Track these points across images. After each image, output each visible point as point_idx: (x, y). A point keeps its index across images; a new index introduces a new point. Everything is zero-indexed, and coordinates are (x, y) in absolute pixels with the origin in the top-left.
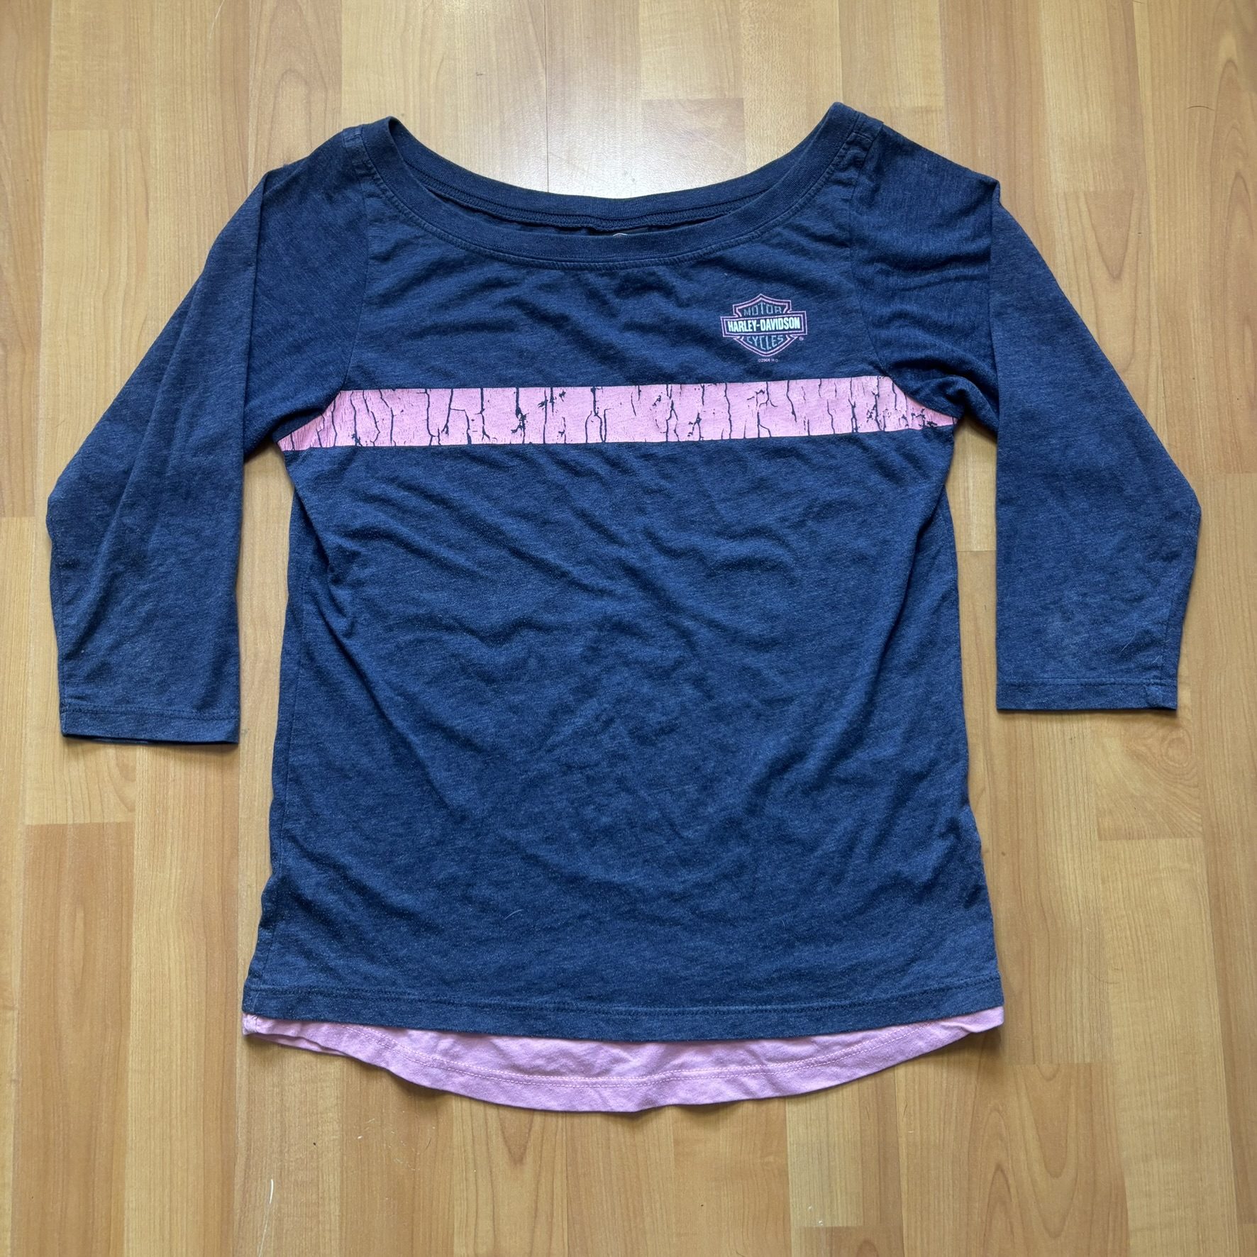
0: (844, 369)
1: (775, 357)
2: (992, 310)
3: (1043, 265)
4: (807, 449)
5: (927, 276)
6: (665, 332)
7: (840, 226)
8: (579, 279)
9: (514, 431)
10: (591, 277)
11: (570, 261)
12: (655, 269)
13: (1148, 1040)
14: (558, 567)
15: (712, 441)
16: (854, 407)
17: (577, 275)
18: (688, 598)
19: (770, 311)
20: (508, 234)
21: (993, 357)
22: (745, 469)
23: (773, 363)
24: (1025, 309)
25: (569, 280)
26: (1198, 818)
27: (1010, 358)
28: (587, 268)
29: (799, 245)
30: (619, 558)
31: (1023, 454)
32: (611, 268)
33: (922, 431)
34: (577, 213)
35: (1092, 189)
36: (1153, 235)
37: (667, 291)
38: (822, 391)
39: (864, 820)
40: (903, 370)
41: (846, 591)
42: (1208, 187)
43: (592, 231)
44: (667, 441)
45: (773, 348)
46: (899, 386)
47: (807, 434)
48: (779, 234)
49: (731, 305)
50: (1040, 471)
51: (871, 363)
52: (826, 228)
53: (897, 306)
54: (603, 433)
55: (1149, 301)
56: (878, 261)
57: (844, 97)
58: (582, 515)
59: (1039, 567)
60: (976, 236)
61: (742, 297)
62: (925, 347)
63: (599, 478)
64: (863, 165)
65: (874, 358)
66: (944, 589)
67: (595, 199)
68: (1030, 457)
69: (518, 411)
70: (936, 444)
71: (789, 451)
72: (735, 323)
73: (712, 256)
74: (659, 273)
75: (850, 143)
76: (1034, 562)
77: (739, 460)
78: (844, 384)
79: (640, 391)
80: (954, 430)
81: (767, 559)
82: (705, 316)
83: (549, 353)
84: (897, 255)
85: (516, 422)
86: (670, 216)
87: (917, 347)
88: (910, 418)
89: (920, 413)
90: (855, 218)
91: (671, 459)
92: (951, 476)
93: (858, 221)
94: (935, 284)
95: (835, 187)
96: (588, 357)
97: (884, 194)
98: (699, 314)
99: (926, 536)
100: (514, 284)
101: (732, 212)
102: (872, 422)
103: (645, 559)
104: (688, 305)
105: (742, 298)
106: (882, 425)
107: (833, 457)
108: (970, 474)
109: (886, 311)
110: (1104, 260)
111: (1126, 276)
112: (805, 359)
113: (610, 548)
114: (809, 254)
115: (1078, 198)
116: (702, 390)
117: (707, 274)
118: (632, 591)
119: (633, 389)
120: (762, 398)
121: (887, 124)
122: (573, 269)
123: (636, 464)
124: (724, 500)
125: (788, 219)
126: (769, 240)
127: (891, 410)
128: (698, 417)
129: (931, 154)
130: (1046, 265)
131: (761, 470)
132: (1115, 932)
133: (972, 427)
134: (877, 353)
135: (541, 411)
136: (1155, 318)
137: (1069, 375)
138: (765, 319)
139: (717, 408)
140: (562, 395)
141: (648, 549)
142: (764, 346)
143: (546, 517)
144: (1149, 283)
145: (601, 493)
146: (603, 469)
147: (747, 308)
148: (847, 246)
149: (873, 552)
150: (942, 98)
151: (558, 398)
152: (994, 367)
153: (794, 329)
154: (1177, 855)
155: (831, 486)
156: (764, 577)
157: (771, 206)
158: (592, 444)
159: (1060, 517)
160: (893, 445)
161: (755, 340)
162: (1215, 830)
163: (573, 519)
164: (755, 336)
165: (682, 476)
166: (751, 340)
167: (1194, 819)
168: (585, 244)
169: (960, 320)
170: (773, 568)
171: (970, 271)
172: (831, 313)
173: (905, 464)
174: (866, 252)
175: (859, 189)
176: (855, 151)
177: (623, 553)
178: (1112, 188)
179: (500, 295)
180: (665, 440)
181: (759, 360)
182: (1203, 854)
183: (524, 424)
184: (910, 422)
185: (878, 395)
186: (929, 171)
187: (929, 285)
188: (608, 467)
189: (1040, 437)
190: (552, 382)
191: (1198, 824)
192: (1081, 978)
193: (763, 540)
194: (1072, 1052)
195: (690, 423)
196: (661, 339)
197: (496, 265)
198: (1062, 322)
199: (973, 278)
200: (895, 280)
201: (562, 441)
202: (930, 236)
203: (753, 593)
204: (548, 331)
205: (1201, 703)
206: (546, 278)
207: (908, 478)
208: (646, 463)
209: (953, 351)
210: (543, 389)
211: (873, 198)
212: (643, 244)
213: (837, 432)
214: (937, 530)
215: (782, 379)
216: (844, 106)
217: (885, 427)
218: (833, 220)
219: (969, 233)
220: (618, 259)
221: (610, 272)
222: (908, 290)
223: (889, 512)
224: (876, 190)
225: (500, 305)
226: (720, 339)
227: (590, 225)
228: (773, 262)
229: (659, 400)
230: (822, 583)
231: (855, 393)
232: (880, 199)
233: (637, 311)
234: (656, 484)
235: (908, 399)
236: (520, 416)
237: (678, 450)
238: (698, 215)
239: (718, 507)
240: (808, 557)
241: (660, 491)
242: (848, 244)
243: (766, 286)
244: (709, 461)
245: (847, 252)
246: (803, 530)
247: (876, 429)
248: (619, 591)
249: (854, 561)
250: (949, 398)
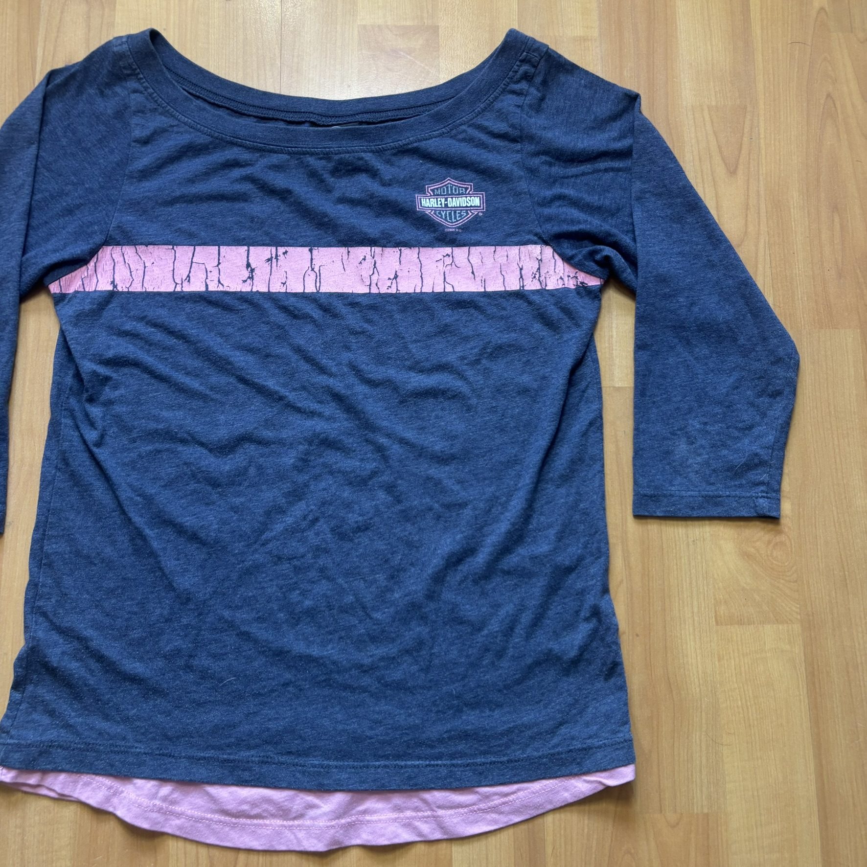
0: (515, 239)
1: (459, 228)
2: (633, 195)
3: (674, 160)
4: (483, 302)
5: (582, 167)
6: (370, 206)
7: (513, 126)
8: (302, 162)
9: (245, 281)
10: (311, 160)
11: (296, 147)
12: (363, 155)
13: (756, 793)
14: (276, 392)
15: (406, 293)
16: (521, 269)
17: (300, 158)
18: (384, 420)
19: (456, 191)
20: (245, 125)
21: (633, 231)
22: (432, 316)
23: (458, 233)
24: (659, 195)
25: (294, 162)
26: (797, 608)
27: (647, 233)
28: (308, 153)
29: (480, 140)
30: (328, 386)
31: (657, 309)
32: (327, 154)
33: (576, 289)
34: (303, 110)
35: (714, 103)
36: (762, 141)
37: (373, 174)
38: (496, 257)
39: (523, 606)
40: (562, 240)
41: (512, 417)
42: (805, 105)
43: (314, 124)
44: (370, 293)
45: (457, 221)
46: (558, 254)
47: (483, 290)
48: (464, 131)
49: (424, 186)
50: (670, 324)
51: (536, 235)
52: (501, 127)
53: (557, 190)
54: (318, 285)
55: (758, 192)
56: (543, 154)
57: (519, 26)
58: (298, 350)
59: (668, 400)
60: (622, 137)
61: (433, 179)
62: (579, 222)
63: (314, 321)
64: (532, 78)
65: (538, 230)
66: (591, 416)
67: (317, 100)
68: (662, 312)
69: (248, 265)
70: (587, 300)
71: (468, 303)
72: (428, 200)
73: (410, 146)
74: (366, 159)
75: (522, 61)
76: (664, 396)
77: (427, 309)
78: (514, 251)
79: (349, 252)
80: (602, 289)
81: (448, 389)
82: (403, 194)
83: (275, 219)
84: (558, 149)
85: (246, 274)
86: (377, 115)
87: (572, 222)
88: (566, 279)
89: (574, 275)
90: (525, 120)
91: (373, 307)
92: (599, 326)
93: (528, 122)
94: (588, 173)
95: (510, 96)
96: (307, 224)
97: (549, 103)
98: (398, 192)
99: (578, 373)
100: (250, 165)
101: (427, 113)
102: (536, 281)
103: (348, 387)
104: (390, 185)
105: (433, 181)
106: (544, 284)
107: (504, 309)
108: (614, 325)
109: (548, 193)
110: (723, 159)
111: (740, 171)
112: (483, 230)
113: (320, 377)
114: (488, 147)
115: (702, 110)
116: (399, 252)
117: (405, 161)
118: (338, 414)
119: (343, 250)
120: (448, 261)
121: (552, 46)
122: (296, 154)
123: (343, 310)
124: (416, 341)
125: (471, 120)
126: (456, 135)
127: (551, 272)
128: (396, 274)
129: (587, 73)
130: (676, 160)
131: (445, 318)
132: (728, 702)
133: (615, 286)
134: (540, 226)
135: (267, 265)
136: (763, 206)
137: (695, 247)
138: (452, 198)
139: (411, 268)
140: (286, 252)
141: (352, 379)
142: (451, 219)
143: (268, 351)
144: (759, 178)
145: (314, 333)
146: (316, 314)
147: (437, 189)
148: (518, 142)
149: (535, 385)
150: (596, 30)
151: (282, 255)
152: (634, 240)
153: (475, 206)
154: (780, 639)
155: (501, 332)
156: (446, 404)
157: (458, 109)
158: (308, 293)
159: (686, 361)
160: (552, 300)
161: (443, 214)
162: (811, 618)
163: (291, 353)
164: (443, 211)
165: (381, 321)
166: (440, 213)
167: (794, 609)
168: (307, 134)
169: (607, 202)
170: (454, 397)
171: (617, 164)
172: (504, 195)
173: (562, 315)
174: (533, 147)
175: (528, 98)
176: (526, 67)
177: (331, 381)
178: (730, 103)
179: (237, 173)
180: (368, 292)
181: (446, 230)
182: (801, 638)
183: (253, 276)
184: (566, 282)
185: (541, 260)
186: (585, 86)
187: (583, 174)
188: (321, 312)
189: (670, 296)
190: (277, 243)
191: (797, 613)
192: (701, 740)
193: (446, 374)
194: (693, 804)
195: (389, 279)
196: (367, 211)
197: (236, 150)
198: (689, 205)
199: (619, 170)
200: (557, 170)
201: (283, 290)
202: (585, 136)
203: (437, 417)
204: (275, 202)
205: (799, 513)
206: (275, 160)
207: (564, 326)
208: (353, 309)
209: (601, 226)
210: (269, 248)
211: (540, 106)
212: (355, 135)
213: (508, 289)
214: (585, 370)
215: (464, 245)
216: (518, 32)
217: (546, 286)
218: (507, 121)
219: (616, 135)
220: (334, 146)
221: (327, 156)
222: (567, 177)
223: (548, 354)
224: (542, 99)
225: (237, 180)
226: (415, 212)
227: (312, 120)
228: (459, 152)
229: (364, 259)
230: (493, 410)
231: (523, 259)
232: (545, 106)
233: (349, 189)
234: (360, 327)
235: (565, 264)
236: (249, 269)
237: (379, 300)
238: (401, 114)
239: (410, 346)
240: (482, 389)
241: (364, 332)
242: (519, 140)
243: (453, 172)
244: (404, 309)
245: (518, 146)
246: (479, 367)
247: (539, 287)
248: (327, 413)
249: (519, 393)
250: (597, 263)
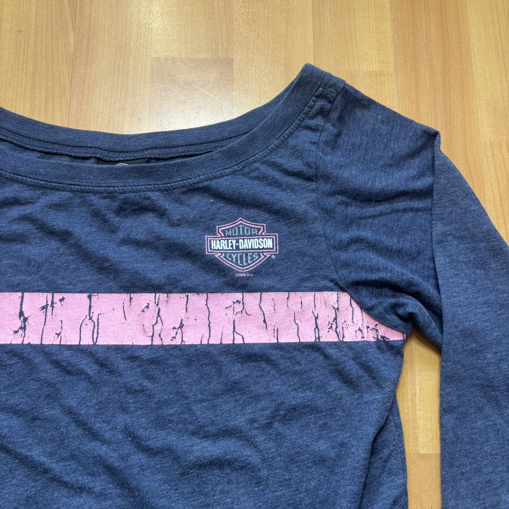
0: (310, 284)
1: (250, 272)
2: (435, 238)
3: (476, 202)
4: (275, 354)
5: (380, 207)
6: (157, 248)
7: (308, 164)
8: (85, 200)
9: (16, 332)
10: (94, 199)
12: (150, 194)
14: (41, 465)
15: (192, 345)
16: (316, 318)
17: (83, 197)
18: (162, 498)
19: (247, 232)
20: (28, 160)
21: (436, 279)
22: (220, 371)
23: (248, 278)
24: (462, 238)
25: (77, 200)
27: (451, 280)
28: (91, 192)
29: (273, 178)
30: (100, 456)
31: (463, 366)
32: (112, 193)
33: (376, 343)
34: (89, 145)
37: (161, 213)
38: (290, 303)
40: (360, 287)
41: (307, 491)
43: (99, 160)
44: (152, 345)
45: (249, 265)
46: (356, 301)
47: (275, 341)
48: (257, 169)
49: (214, 226)
50: (477, 382)
51: (332, 281)
52: (296, 165)
53: (354, 232)
54: (95, 336)
56: (339, 194)
57: (315, 61)
58: (70, 412)
59: (478, 471)
60: (421, 175)
61: (224, 220)
62: (379, 270)
63: (88, 378)
64: (328, 114)
65: (334, 276)
66: (396, 492)
67: (105, 135)
68: (469, 370)
69: (21, 314)
70: (388, 355)
71: (259, 356)
72: (218, 242)
73: (200, 185)
74: (154, 198)
75: (318, 97)
76: (474, 466)
77: (215, 363)
78: (308, 297)
79: (131, 298)
80: (405, 342)
81: (236, 460)
82: (192, 235)
83: (53, 263)
84: (355, 189)
85: (18, 323)
86: (167, 150)
87: (371, 269)
88: (365, 331)
89: (374, 327)
90: (321, 158)
91: (155, 362)
92: (401, 382)
93: (323, 161)
94: (386, 214)
95: (305, 132)
96: (87, 267)
97: (345, 138)
98: (187, 233)
99: (379, 440)
100: (31, 202)
101: (219, 149)
102: (332, 332)
103: (123, 458)
104: (178, 225)
105: (224, 221)
106: (341, 336)
107: (298, 363)
108: (417, 382)
109: (345, 236)
112: (276, 274)
113: (93, 444)
114: (281, 186)
115: (501, 148)
116: (186, 298)
117: (196, 200)
118: (110, 488)
119: (125, 296)
120: (238, 308)
121: (349, 82)
122: (79, 192)
123: (122, 365)
124: (201, 401)
125: (265, 157)
126: (248, 173)
127: (349, 322)
128: (181, 323)
129: (383, 108)
130: (479, 202)
131: (233, 373)
133: (417, 338)
134: (337, 272)
135: (42, 314)
137: (500, 296)
138: (244, 239)
139: (199, 315)
140: (62, 300)
141: (128, 448)
142: (242, 262)
143: (35, 414)
145: (88, 391)
146: (91, 369)
147: (228, 230)
148: (313, 181)
149: (333, 454)
150: (392, 65)
151: (58, 302)
152: (437, 287)
153: (267, 249)
155: (295, 389)
156: (233, 475)
157: (251, 145)
158: (84, 346)
159: (495, 424)
160: (351, 354)
161: (234, 257)
163: (61, 416)
164: (234, 254)
165: (163, 377)
166: (230, 256)
168: (91, 171)
169: (407, 245)
170: (242, 468)
171: (416, 204)
172: (298, 237)
173: (361, 372)
174: (329, 187)
175: (324, 134)
176: (322, 103)
177: (103, 450)
179: (16, 212)
180: (150, 343)
181: (236, 275)
183: (25, 326)
184: (365, 335)
185: (338, 309)
186: (382, 122)
187: (381, 214)
188: (97, 367)
189: (477, 352)
190: (54, 289)
193: (233, 440)
195: (174, 328)
196: (153, 253)
197: (16, 186)
198: (493, 250)
199: (418, 210)
200: (353, 210)
201: (57, 342)
202: (383, 174)
203: (222, 492)
204: (54, 243)
206: (56, 199)
207: (364, 385)
208: (132, 364)
209: (403, 274)
210: (45, 294)
211: (336, 142)
212: (141, 173)
213: (302, 340)
214: (387, 435)
215: (255, 291)
216: (314, 66)
217: (344, 337)
218: (302, 159)
219: (415, 173)
220: (118, 185)
221: (111, 196)
222: (364, 218)
223: (347, 416)
224: (338, 135)
225: (15, 220)
226: (204, 256)
227: (98, 156)
228: (251, 192)
229: (147, 307)
230: (285, 483)
231: (318, 306)
232: (342, 143)
233: (134, 229)
234: (139, 385)
235: (364, 313)
236: (22, 318)
237: (162, 353)
238: (192, 150)
239: (194, 408)
240: (273, 458)
241: (143, 391)
242: (314, 179)
243: (245, 211)
244: (189, 363)
245: (313, 185)
246: (270, 431)
247: (336, 340)
248: (97, 489)
249: (315, 463)
250: (400, 317)
